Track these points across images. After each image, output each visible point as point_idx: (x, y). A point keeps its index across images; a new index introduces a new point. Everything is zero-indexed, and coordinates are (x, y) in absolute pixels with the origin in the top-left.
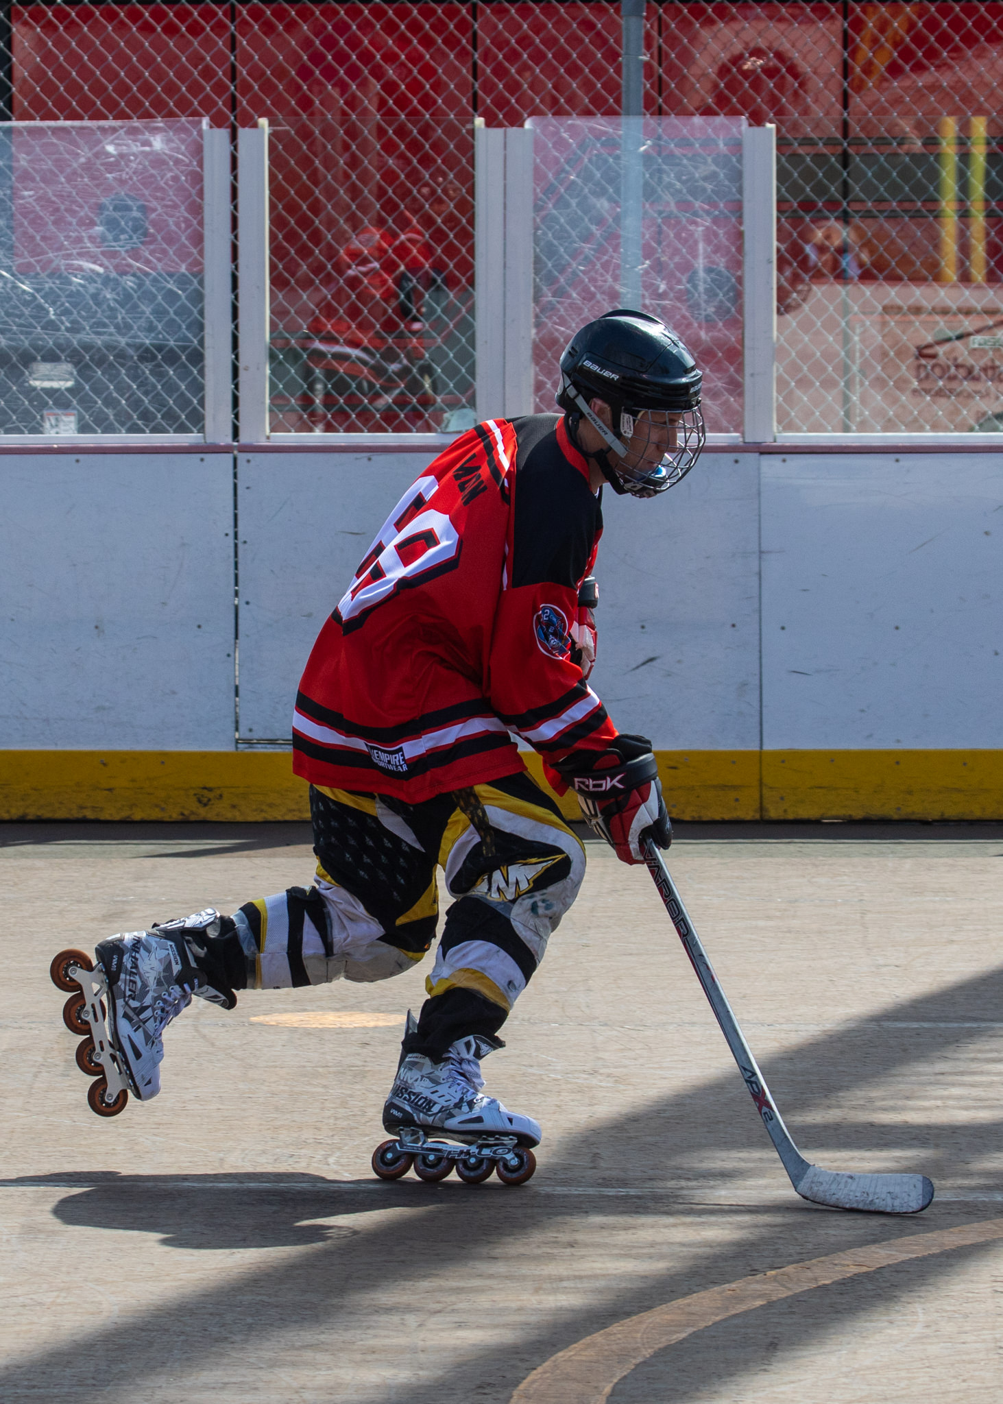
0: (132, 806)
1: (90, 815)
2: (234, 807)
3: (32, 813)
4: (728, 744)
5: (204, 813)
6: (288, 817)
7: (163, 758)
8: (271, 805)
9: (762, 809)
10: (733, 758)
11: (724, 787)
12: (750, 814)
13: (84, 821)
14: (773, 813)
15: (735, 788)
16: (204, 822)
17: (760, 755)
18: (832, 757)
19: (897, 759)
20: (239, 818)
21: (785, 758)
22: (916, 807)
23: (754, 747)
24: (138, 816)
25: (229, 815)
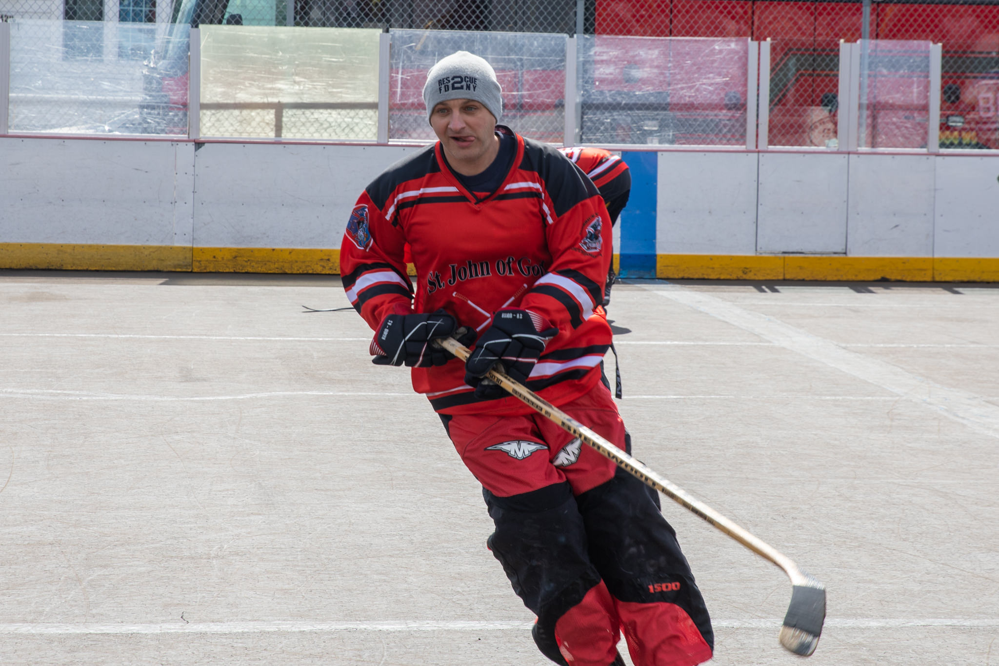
0: (720, 274)
1: (706, 277)
2: (755, 274)
3: (686, 276)
4: (922, 255)
5: (745, 277)
6: (774, 278)
7: (731, 258)
8: (768, 274)
9: (933, 277)
10: (924, 260)
11: (922, 270)
12: (929, 279)
13: (704, 279)
14: (937, 279)
15: (925, 270)
16: (745, 280)
17: (933, 260)
18: (957, 260)
19: (979, 261)
20: (757, 278)
21: (941, 260)
22: (986, 277)
23: (930, 256)
24: (722, 277)
25: (753, 277)
